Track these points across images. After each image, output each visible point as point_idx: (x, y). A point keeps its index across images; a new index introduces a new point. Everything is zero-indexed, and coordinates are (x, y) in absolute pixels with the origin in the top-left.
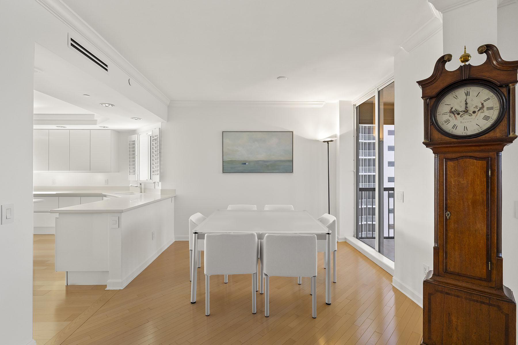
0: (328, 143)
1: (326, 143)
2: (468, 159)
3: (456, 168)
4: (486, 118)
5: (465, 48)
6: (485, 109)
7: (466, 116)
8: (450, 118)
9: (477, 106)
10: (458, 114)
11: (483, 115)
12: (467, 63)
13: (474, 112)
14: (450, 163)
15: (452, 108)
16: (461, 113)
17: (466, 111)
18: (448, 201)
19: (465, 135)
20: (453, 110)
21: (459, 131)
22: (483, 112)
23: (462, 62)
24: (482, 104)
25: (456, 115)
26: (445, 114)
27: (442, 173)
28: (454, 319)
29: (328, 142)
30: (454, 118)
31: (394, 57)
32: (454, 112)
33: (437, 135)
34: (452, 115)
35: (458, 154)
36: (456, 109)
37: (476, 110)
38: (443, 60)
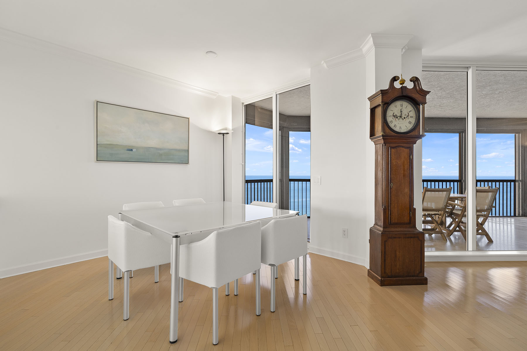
0: (224, 136)
1: (222, 135)
2: (402, 148)
3: (396, 154)
4: (410, 123)
5: (402, 76)
6: (409, 117)
7: (401, 120)
8: (393, 120)
9: (406, 114)
10: (397, 118)
11: (408, 120)
12: (404, 85)
13: (405, 118)
14: (393, 150)
15: (394, 113)
16: (399, 118)
17: (401, 117)
18: (392, 176)
19: (400, 132)
20: (394, 114)
21: (397, 129)
22: (408, 119)
23: (401, 84)
24: (408, 113)
25: (396, 118)
26: (390, 116)
27: (388, 156)
28: (398, 253)
29: (223, 134)
30: (395, 120)
31: (310, 69)
32: (395, 116)
33: (388, 130)
34: (394, 118)
35: (396, 144)
36: (396, 114)
37: (406, 117)
38: (395, 79)
